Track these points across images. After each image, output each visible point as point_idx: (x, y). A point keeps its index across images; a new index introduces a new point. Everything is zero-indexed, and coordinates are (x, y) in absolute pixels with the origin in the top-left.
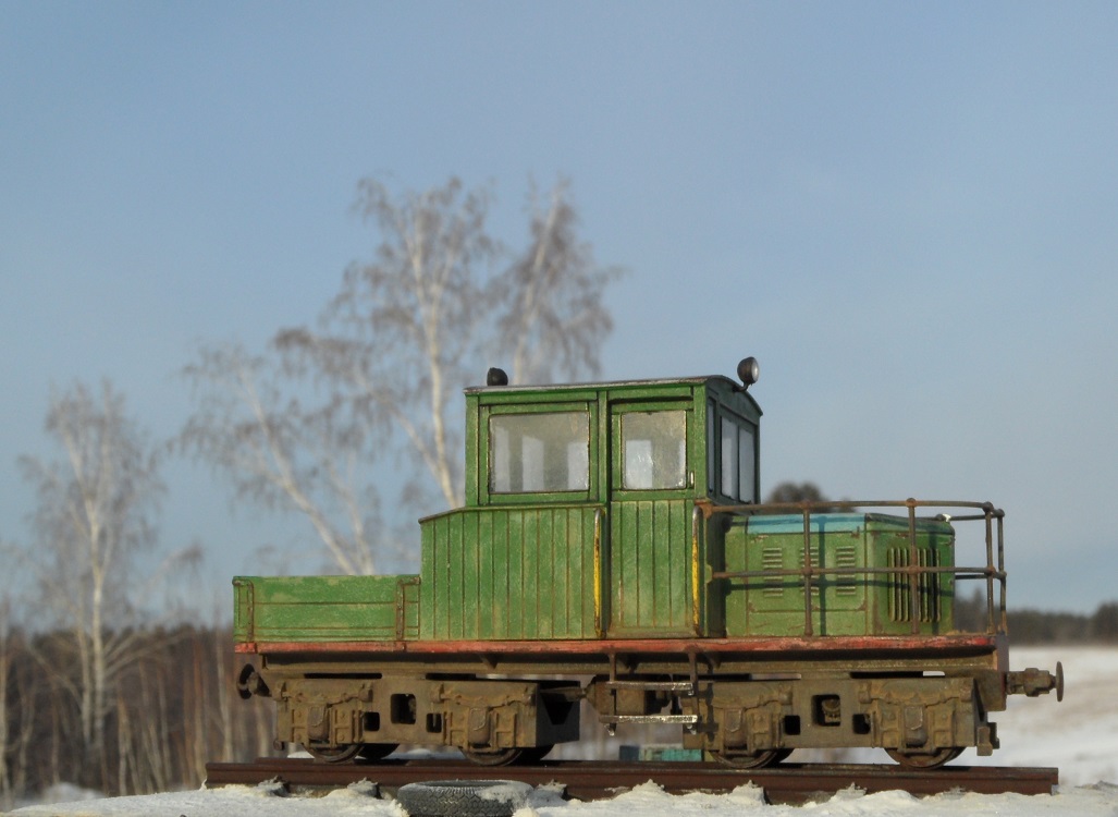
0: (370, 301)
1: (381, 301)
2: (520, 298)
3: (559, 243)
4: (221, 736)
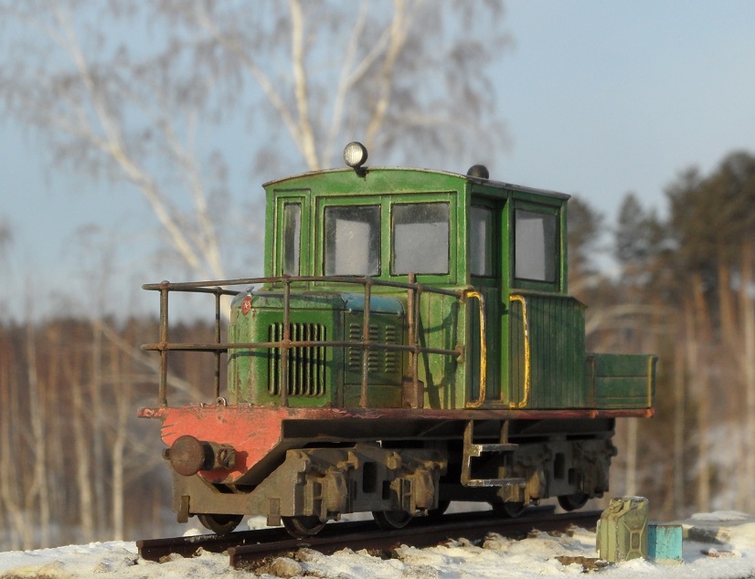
4: (32, 455)
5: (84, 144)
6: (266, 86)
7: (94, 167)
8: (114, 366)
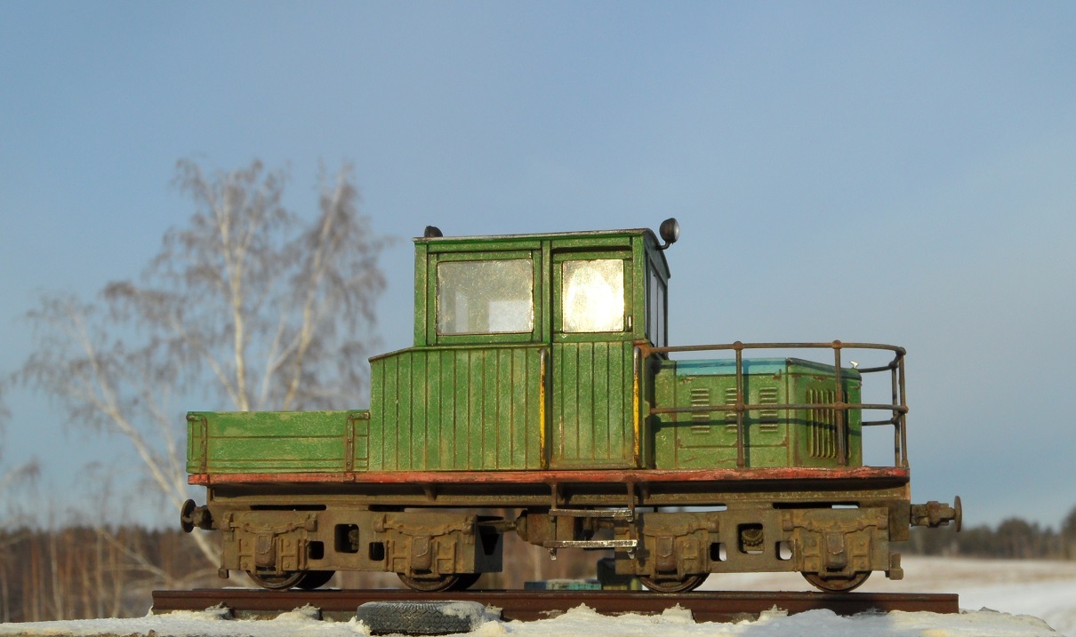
0: (183, 260)
1: (193, 260)
2: (310, 260)
3: (343, 216)
5: (91, 407)
6: (216, 369)
7: (98, 423)
8: (112, 559)
